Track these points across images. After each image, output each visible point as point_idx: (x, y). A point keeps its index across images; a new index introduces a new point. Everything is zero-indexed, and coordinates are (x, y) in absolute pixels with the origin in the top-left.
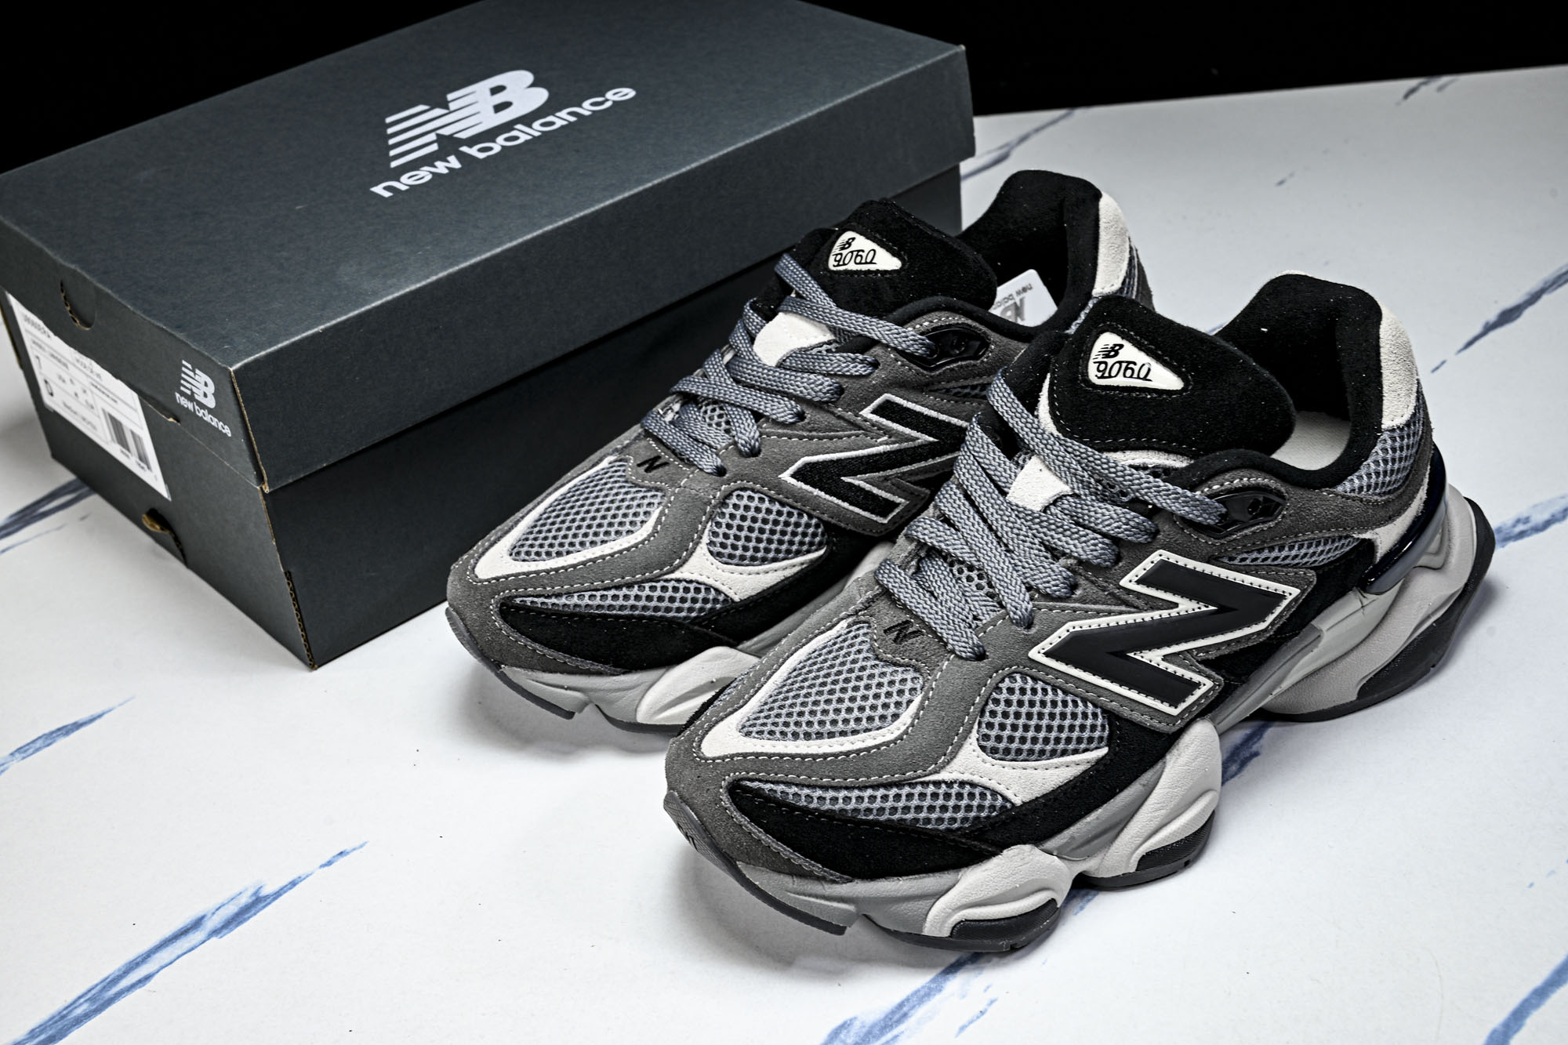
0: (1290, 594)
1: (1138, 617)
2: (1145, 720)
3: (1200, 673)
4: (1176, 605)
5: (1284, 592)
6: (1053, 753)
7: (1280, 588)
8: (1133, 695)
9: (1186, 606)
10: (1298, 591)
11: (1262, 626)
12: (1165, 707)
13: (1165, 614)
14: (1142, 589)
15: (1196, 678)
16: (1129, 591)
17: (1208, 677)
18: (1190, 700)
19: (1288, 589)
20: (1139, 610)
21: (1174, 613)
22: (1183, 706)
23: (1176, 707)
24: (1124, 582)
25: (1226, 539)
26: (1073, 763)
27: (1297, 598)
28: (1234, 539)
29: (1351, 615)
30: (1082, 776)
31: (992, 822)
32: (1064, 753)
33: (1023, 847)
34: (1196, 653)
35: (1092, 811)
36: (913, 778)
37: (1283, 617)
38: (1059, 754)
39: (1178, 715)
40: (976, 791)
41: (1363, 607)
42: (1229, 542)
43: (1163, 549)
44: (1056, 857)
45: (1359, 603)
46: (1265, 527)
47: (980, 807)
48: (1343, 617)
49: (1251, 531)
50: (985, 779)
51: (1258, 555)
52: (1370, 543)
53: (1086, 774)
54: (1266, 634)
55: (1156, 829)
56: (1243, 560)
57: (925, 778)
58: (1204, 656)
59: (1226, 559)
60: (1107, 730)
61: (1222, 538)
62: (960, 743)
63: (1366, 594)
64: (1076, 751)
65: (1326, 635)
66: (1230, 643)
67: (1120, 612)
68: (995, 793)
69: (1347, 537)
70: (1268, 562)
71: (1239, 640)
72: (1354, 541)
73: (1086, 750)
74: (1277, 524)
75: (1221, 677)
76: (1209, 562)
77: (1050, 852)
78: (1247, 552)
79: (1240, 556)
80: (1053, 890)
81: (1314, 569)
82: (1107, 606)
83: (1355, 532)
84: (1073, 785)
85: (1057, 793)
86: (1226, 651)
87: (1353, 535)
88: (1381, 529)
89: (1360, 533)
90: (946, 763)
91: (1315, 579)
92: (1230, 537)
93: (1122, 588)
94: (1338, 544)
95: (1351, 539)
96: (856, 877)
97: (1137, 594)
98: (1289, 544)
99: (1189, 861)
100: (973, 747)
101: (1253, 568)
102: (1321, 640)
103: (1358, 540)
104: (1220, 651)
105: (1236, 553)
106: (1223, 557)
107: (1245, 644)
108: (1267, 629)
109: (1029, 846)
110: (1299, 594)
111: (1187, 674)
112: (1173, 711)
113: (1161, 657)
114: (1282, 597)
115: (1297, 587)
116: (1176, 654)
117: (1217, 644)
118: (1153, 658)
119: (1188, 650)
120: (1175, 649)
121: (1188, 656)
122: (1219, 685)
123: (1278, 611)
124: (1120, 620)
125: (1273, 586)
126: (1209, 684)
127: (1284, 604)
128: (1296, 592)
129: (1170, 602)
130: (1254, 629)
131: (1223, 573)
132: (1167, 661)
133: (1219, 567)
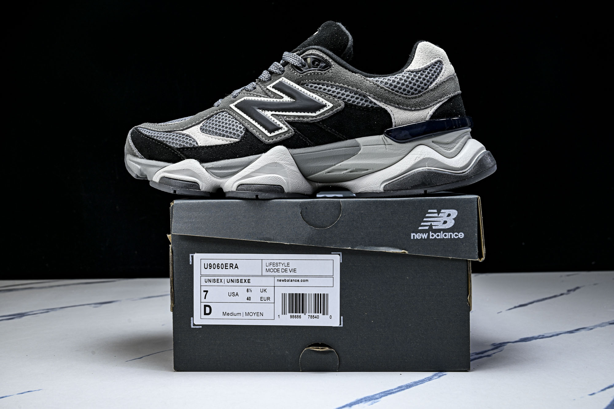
0: (329, 106)
1: (269, 99)
2: (257, 134)
3: (284, 124)
4: (283, 97)
5: (326, 104)
7: (325, 102)
8: (256, 124)
9: (286, 99)
10: (333, 105)
11: (314, 114)
12: (266, 132)
14: (274, 90)
15: (281, 125)
16: (269, 90)
17: (287, 126)
18: (277, 133)
19: (328, 103)
20: (270, 97)
21: (281, 100)
22: (273, 134)
23: (271, 134)
24: (268, 87)
25: (304, 74)
26: (225, 140)
27: (332, 109)
28: (307, 75)
29: (378, 145)
30: (225, 145)
31: (188, 148)
32: (224, 136)
33: (194, 160)
34: (285, 117)
35: (225, 159)
36: (175, 131)
37: (325, 115)
38: (222, 135)
39: (270, 137)
40: (189, 138)
41: (385, 145)
42: (305, 76)
43: (284, 77)
44: (205, 169)
45: (384, 142)
46: (319, 73)
47: (187, 143)
48: (374, 144)
49: (313, 73)
50: (195, 137)
51: (317, 86)
52: (386, 111)
53: (227, 144)
54: (315, 118)
55: (247, 175)
56: (311, 86)
57: (178, 132)
58: (288, 119)
59: (305, 85)
60: (243, 134)
61: (302, 73)
62: (194, 125)
63: (386, 137)
64: (228, 137)
65: (362, 148)
66: (299, 117)
67: (264, 97)
68: (195, 141)
69: (364, 96)
70: (321, 90)
71: (303, 117)
72: (371, 102)
73: (231, 137)
74: (325, 73)
75: (293, 130)
76: (298, 85)
77: (203, 167)
78: (313, 83)
79: (310, 84)
80: (199, 180)
81: (345, 102)
82: (261, 95)
83: (370, 96)
84: (220, 146)
85: (213, 146)
86: (298, 120)
87: (369, 97)
88: (392, 107)
89: (373, 98)
90: (186, 129)
91: (343, 105)
92: (305, 73)
93: (267, 89)
94: (359, 97)
95: (368, 99)
96: (145, 158)
97: (272, 92)
98: (331, 85)
99: (258, 195)
100: (198, 128)
101: (315, 91)
102: (360, 149)
103: (375, 104)
104: (294, 119)
105: (309, 83)
106: (304, 84)
107: (305, 120)
108: (316, 117)
109: (196, 160)
110: (333, 107)
111: (278, 123)
112: (269, 135)
113: (271, 114)
114: (325, 106)
115: (332, 104)
116: (277, 115)
117: (294, 115)
118: (268, 114)
119: (282, 115)
120: (277, 113)
121: (282, 117)
122: (291, 132)
123: (322, 111)
124: (263, 99)
125: (321, 100)
126: (286, 129)
127: (325, 109)
128: (331, 105)
129: (281, 96)
130: (310, 114)
131: (303, 90)
132: (273, 116)
133: (302, 87)
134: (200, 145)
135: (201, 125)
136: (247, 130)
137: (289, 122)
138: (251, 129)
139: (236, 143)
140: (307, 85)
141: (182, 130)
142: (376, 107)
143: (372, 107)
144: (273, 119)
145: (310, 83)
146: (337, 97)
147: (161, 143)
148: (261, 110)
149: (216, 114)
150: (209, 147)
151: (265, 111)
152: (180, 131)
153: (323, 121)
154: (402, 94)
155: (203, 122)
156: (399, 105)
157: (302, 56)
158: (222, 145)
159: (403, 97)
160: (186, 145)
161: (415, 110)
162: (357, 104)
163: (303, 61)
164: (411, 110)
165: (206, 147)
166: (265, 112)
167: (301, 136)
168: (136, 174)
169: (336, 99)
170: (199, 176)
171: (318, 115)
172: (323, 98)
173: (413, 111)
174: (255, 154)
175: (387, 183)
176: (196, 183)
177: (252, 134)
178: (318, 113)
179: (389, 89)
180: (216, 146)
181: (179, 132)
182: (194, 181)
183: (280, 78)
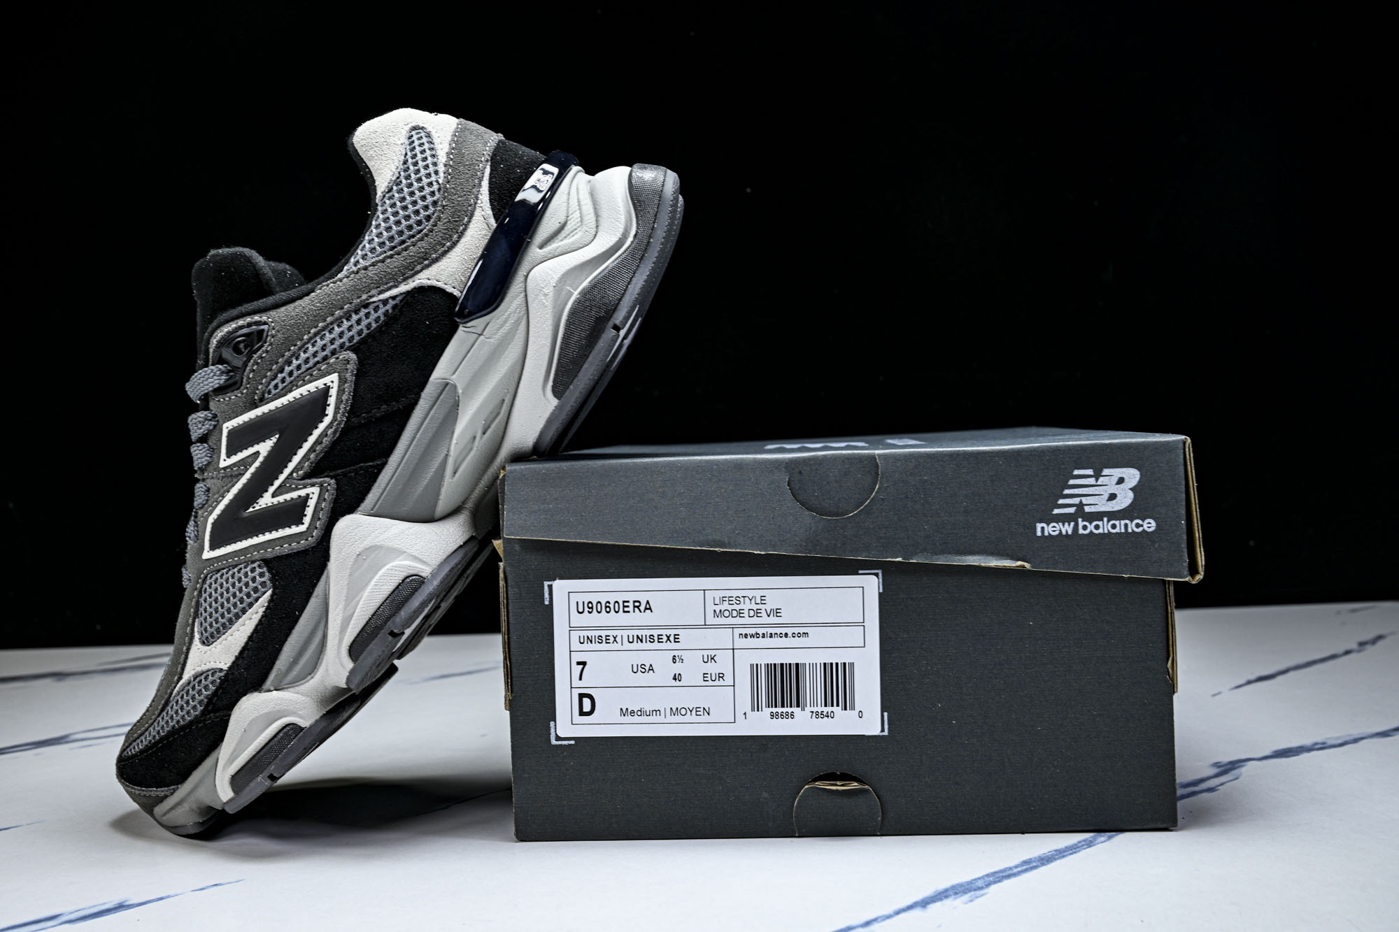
0: (333, 382)
1: (244, 480)
2: (286, 549)
3: (305, 486)
4: (258, 453)
5: (325, 384)
6: (238, 617)
7: (320, 384)
8: (268, 536)
9: (264, 448)
10: (336, 374)
11: (327, 420)
12: (295, 530)
13: (257, 464)
14: (235, 459)
15: (303, 493)
17: (313, 485)
18: (309, 511)
19: (327, 380)
20: (241, 474)
21: (261, 459)
22: (307, 520)
23: (303, 524)
24: (222, 464)
25: (244, 384)
26: (253, 615)
27: (342, 381)
28: (250, 379)
29: (471, 348)
30: (260, 620)
31: (215, 693)
32: (244, 611)
33: (244, 698)
34: (295, 474)
35: (286, 640)
36: (171, 693)
37: (342, 401)
38: (240, 613)
39: (308, 528)
40: (203, 677)
41: (480, 335)
42: (248, 384)
43: (225, 422)
44: (275, 692)
45: (474, 335)
46: (261, 354)
47: (206, 688)
48: (463, 355)
49: (253, 365)
50: (208, 664)
51: (283, 375)
52: (421, 290)
53: (262, 616)
54: (336, 422)
55: (342, 624)
56: (276, 387)
57: (177, 689)
58: (301, 473)
59: (266, 395)
60: (267, 574)
61: (241, 385)
62: (188, 650)
63: (469, 325)
64: (251, 605)
65: (454, 379)
66: (312, 450)
67: (233, 486)
68: (214, 671)
69: (366, 306)
70: (296, 374)
71: (318, 442)
72: (385, 302)
73: (257, 600)
74: (271, 344)
75: (326, 479)
76: (257, 407)
77: (270, 691)
78: (273, 380)
79: (271, 387)
80: (285, 716)
81: (349, 349)
82: (225, 488)
83: (371, 297)
84: (256, 630)
85: (247, 643)
86: (317, 457)
87: (371, 300)
88: (421, 273)
89: (379, 294)
90: (183, 669)
91: (353, 356)
92: (244, 381)
93: (224, 469)
94: (358, 317)
95: (376, 304)
96: (177, 784)
97: (234, 465)
98: (300, 349)
99: (392, 631)
100: (198, 647)
101: (290, 386)
102: (455, 387)
103: (393, 298)
104: (310, 461)
105: (267, 387)
106: (263, 396)
107: (326, 441)
108: (335, 418)
109: (248, 696)
110: (339, 376)
111: (294, 495)
112: (302, 528)
113: (271, 496)
114: (327, 389)
115: (334, 373)
116: (280, 486)
117: (303, 458)
118: (266, 500)
119: (287, 478)
120: (277, 483)
121: (290, 481)
122: (329, 485)
123: (332, 401)
124: (235, 490)
125: (312, 387)
126: (316, 490)
127: (333, 392)
128: (335, 377)
129: (254, 453)
130: (322, 426)
131: (272, 406)
132: (277, 496)
133: (266, 404)
134: (225, 667)
135: (197, 636)
136: (267, 562)
137: (308, 476)
138: (270, 553)
139: (271, 601)
140: (269, 392)
141: (180, 678)
142: (401, 301)
143: (394, 307)
144: (281, 499)
145: (269, 385)
146: (329, 354)
147: (173, 732)
148: (251, 509)
149: (200, 595)
150: (241, 653)
151: (257, 503)
152: (178, 683)
153: (353, 412)
154: (413, 236)
155: (196, 629)
156: (428, 259)
157: (210, 363)
158: (257, 626)
159: (421, 239)
160: (208, 693)
161: (460, 237)
162: (368, 329)
163: (220, 366)
164: (455, 244)
165: (237, 658)
166: (259, 504)
167: (350, 472)
168: (195, 823)
169: (332, 360)
170: (279, 711)
171: (336, 413)
172: (310, 382)
173: (458, 241)
174: (318, 580)
175: (550, 383)
176: (287, 725)
177: (279, 558)
178: (330, 411)
179: (385, 252)
180: (250, 638)
181: (178, 686)
182: (281, 728)
183: (221, 430)
